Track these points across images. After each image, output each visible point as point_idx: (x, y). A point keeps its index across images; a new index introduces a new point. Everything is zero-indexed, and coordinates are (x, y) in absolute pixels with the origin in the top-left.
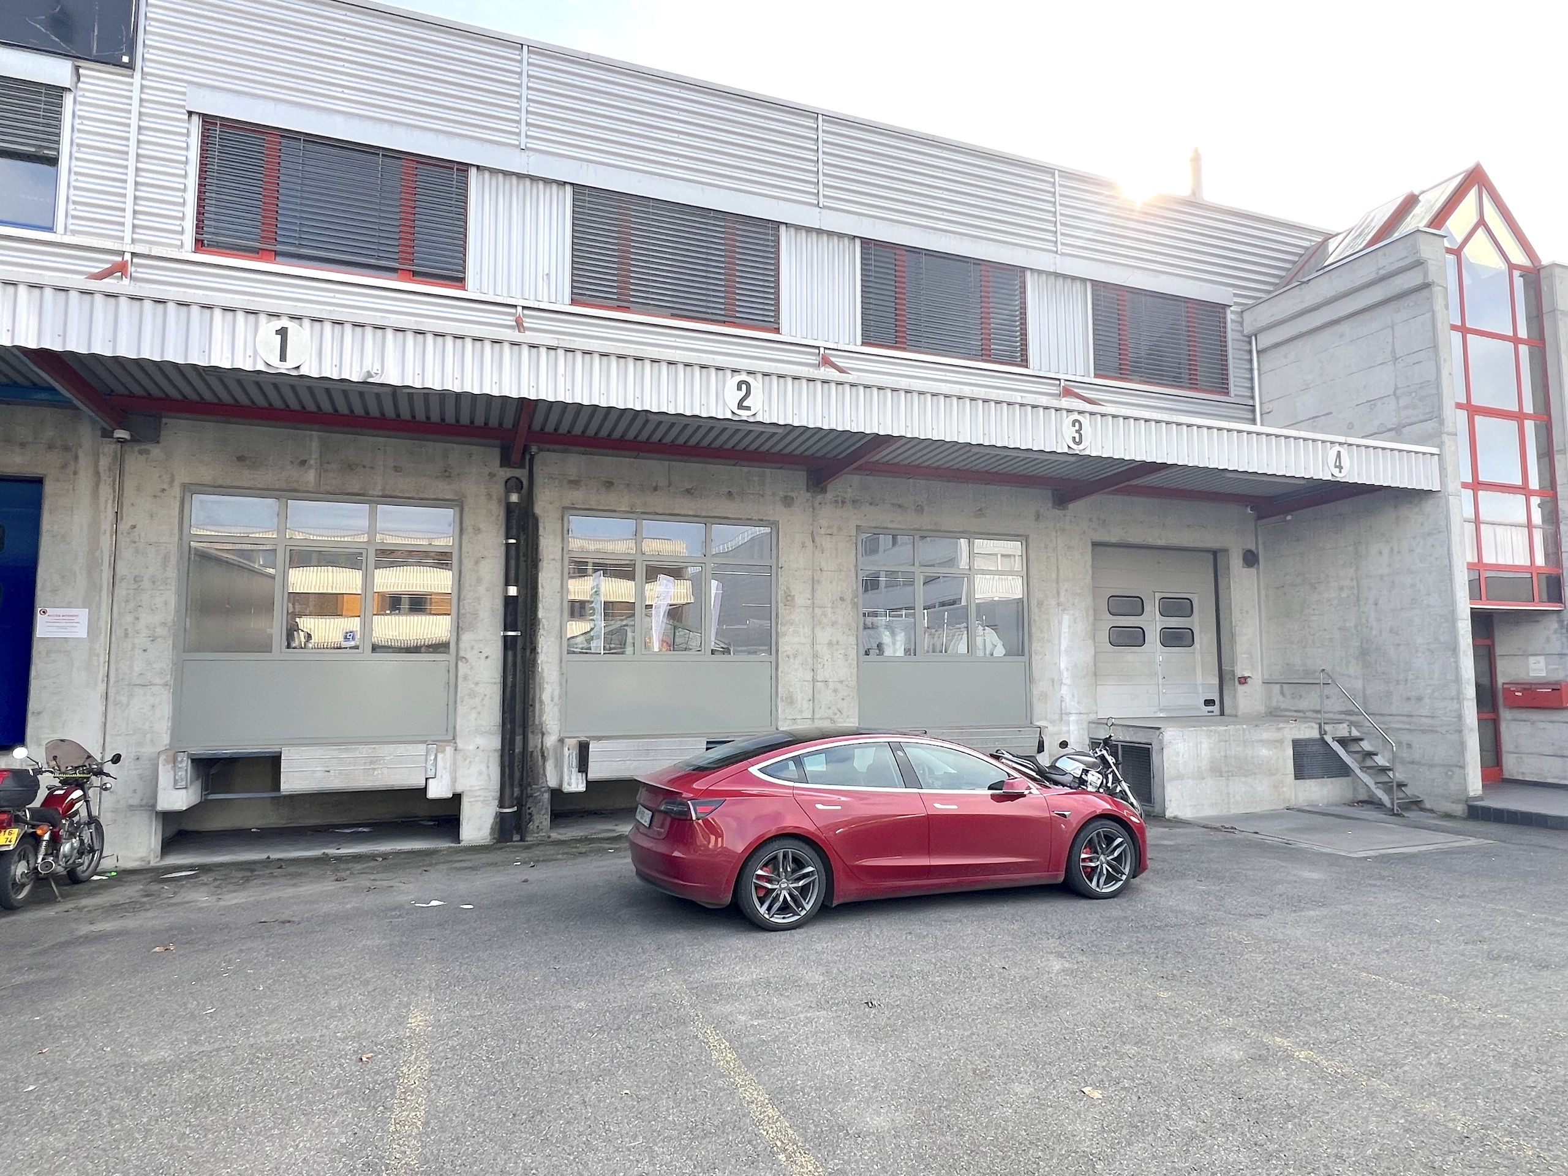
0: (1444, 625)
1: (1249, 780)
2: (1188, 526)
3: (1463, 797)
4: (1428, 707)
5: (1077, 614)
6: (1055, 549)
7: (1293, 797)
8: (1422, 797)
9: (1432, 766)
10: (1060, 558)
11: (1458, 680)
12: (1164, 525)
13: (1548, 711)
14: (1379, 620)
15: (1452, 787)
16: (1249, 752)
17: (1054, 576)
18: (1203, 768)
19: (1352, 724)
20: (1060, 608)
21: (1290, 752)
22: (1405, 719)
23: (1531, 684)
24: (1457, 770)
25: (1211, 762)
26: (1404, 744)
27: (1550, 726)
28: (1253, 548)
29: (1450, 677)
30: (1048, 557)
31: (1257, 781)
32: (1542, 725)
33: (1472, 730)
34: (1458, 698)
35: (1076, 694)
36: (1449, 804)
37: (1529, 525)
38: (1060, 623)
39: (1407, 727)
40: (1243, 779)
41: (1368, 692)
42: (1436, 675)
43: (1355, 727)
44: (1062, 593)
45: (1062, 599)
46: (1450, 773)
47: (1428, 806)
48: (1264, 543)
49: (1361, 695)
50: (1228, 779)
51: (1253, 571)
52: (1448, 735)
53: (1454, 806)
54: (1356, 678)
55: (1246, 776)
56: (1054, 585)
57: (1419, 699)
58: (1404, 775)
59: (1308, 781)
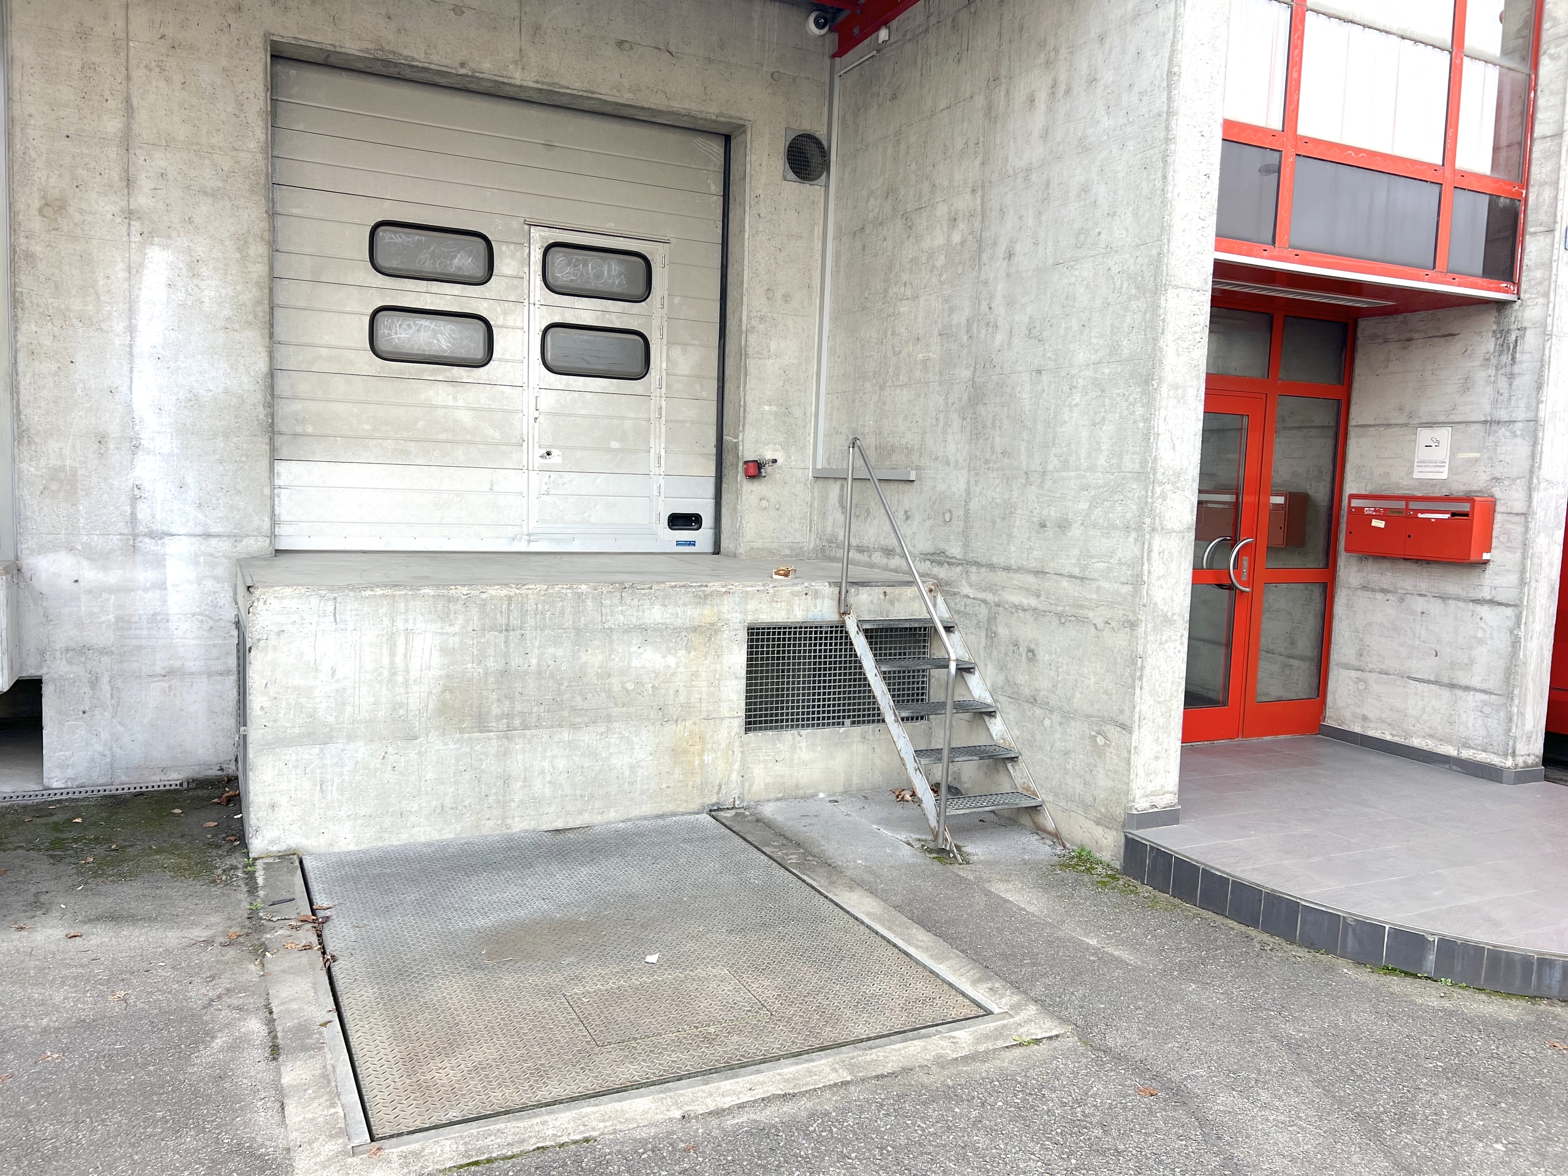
0: (1134, 305)
1: (587, 737)
2: (620, 44)
3: (1119, 812)
4: (1076, 552)
5: (200, 251)
6: (121, 44)
7: (734, 777)
8: (1043, 796)
9: (1067, 717)
10: (138, 74)
11: (1146, 474)
12: (537, 28)
13: (1436, 570)
14: (1010, 302)
15: (1103, 782)
16: (593, 658)
17: (112, 125)
18: (414, 703)
19: (939, 587)
20: (136, 226)
21: (737, 658)
22: (1031, 579)
23: (1408, 499)
24: (1113, 732)
25: (446, 689)
26: (1023, 650)
27: (1435, 607)
28: (821, 133)
29: (1130, 463)
30: (89, 67)
31: (614, 739)
32: (1419, 604)
33: (1167, 621)
34: (1139, 528)
35: (190, 480)
36: (1089, 824)
37: (1456, 48)
38: (133, 270)
39: (1032, 602)
40: (566, 735)
41: (974, 505)
42: (1102, 461)
43: (946, 594)
44: (145, 183)
45: (142, 200)
46: (1100, 740)
47: (1050, 826)
48: (843, 120)
49: (961, 512)
50: (507, 733)
51: (811, 191)
52: (1106, 633)
53: (1099, 832)
54: (956, 464)
55: (574, 726)
56: (113, 152)
57: (1063, 526)
58: (1016, 732)
59: (788, 735)
